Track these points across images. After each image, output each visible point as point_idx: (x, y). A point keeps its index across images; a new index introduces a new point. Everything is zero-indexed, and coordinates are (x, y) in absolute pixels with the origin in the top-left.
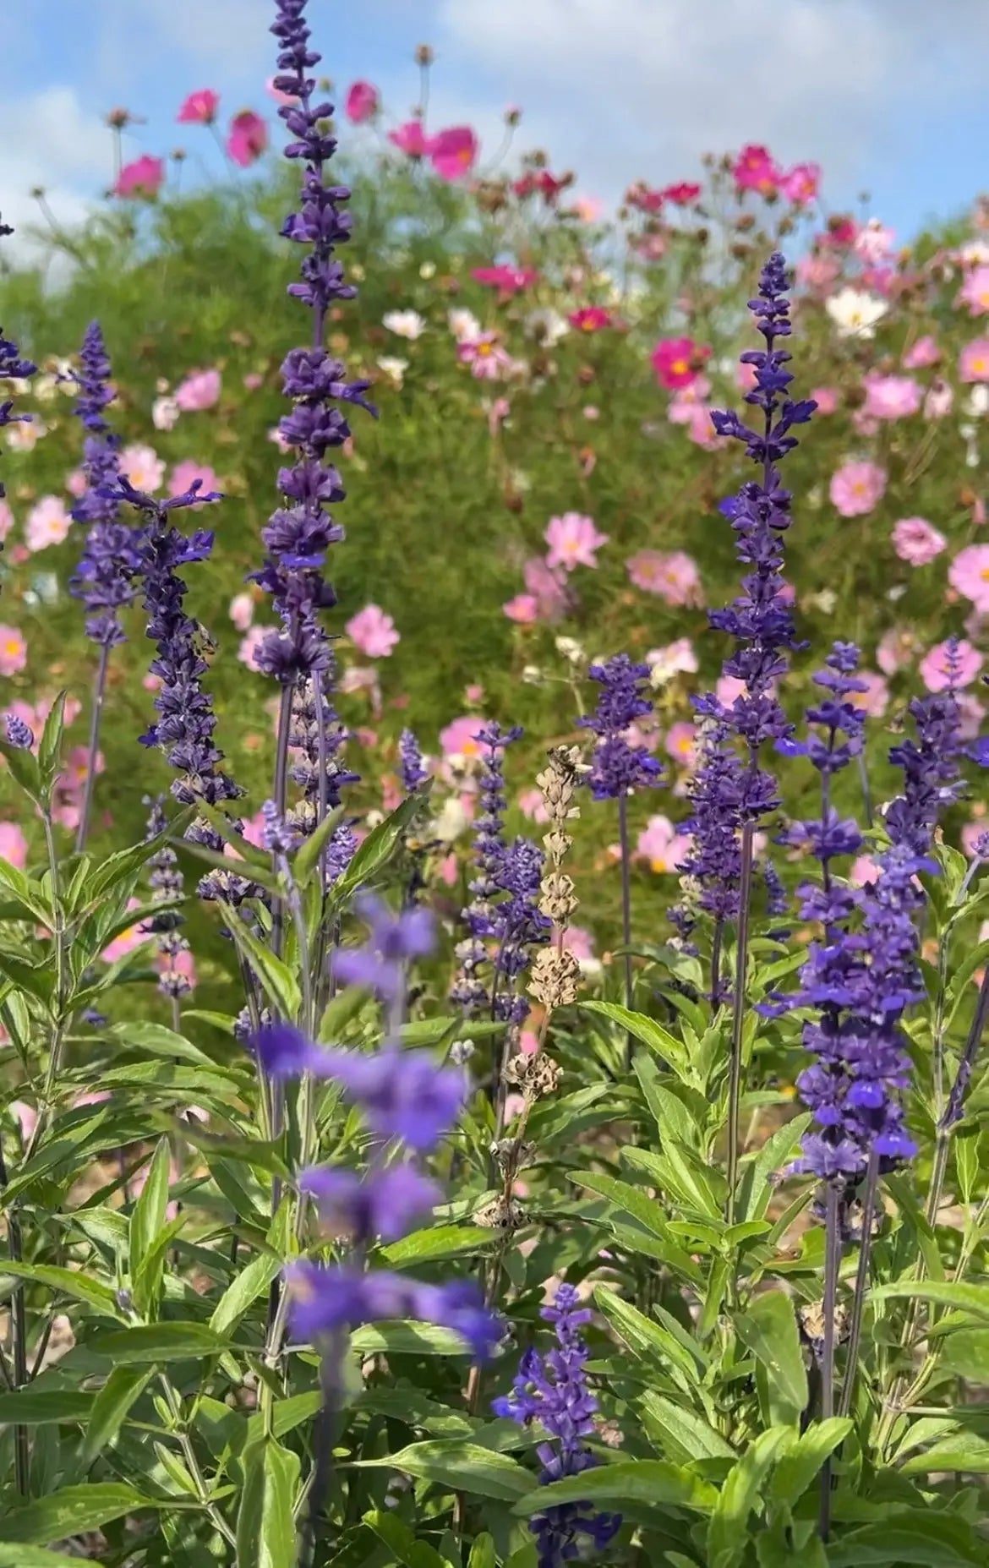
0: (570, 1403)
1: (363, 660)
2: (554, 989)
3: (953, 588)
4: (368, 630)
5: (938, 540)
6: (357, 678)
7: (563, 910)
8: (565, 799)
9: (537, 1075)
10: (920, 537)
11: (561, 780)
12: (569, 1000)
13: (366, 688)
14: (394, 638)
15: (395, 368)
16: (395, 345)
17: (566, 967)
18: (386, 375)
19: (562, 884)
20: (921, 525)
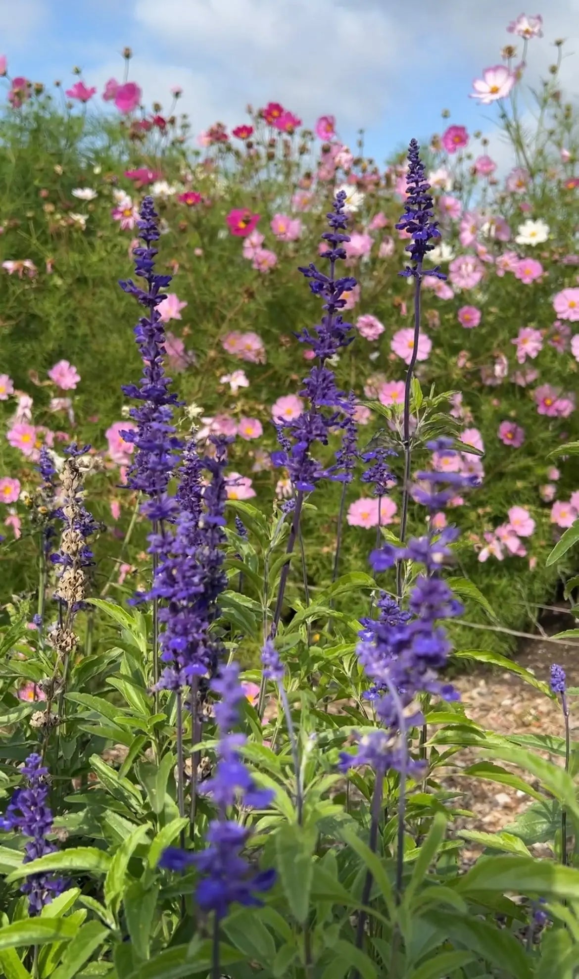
0: (38, 818)
1: (61, 393)
2: (70, 593)
3: (393, 352)
4: (62, 375)
5: (380, 327)
6: (58, 404)
7: (75, 549)
8: (74, 487)
9: (62, 641)
10: (371, 326)
11: (72, 477)
12: (78, 599)
13: (64, 409)
14: (78, 379)
15: (81, 219)
16: (79, 205)
17: (77, 581)
18: (76, 222)
19: (73, 535)
20: (372, 318)
